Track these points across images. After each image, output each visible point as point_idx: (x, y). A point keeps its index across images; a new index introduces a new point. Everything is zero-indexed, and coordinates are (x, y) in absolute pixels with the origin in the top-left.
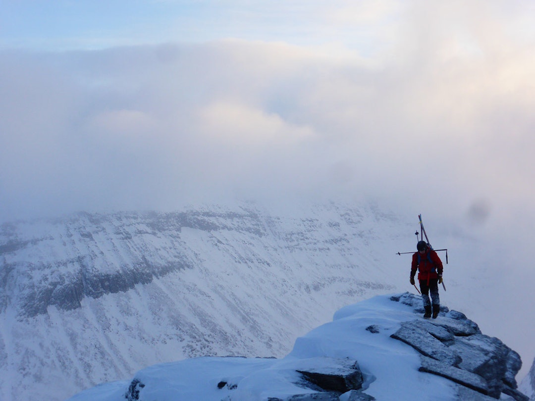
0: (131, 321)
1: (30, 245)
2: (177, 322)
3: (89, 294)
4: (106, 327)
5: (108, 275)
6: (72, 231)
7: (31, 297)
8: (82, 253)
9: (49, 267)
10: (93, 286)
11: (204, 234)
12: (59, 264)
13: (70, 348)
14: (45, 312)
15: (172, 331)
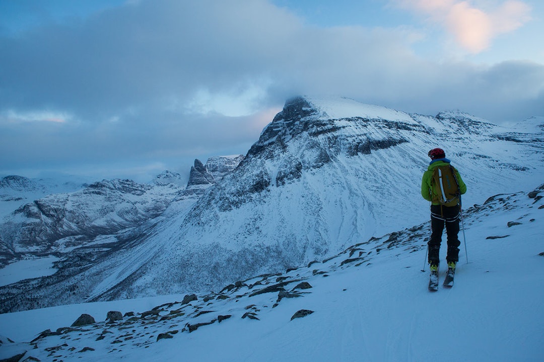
0: (395, 160)
1: (342, 128)
2: (414, 161)
3: (373, 148)
4: (385, 162)
5: (379, 141)
6: (358, 124)
7: (350, 148)
8: (366, 132)
9: (354, 136)
10: (374, 145)
11: (407, 131)
12: (358, 135)
13: (374, 168)
14: (357, 155)
15: (414, 164)
